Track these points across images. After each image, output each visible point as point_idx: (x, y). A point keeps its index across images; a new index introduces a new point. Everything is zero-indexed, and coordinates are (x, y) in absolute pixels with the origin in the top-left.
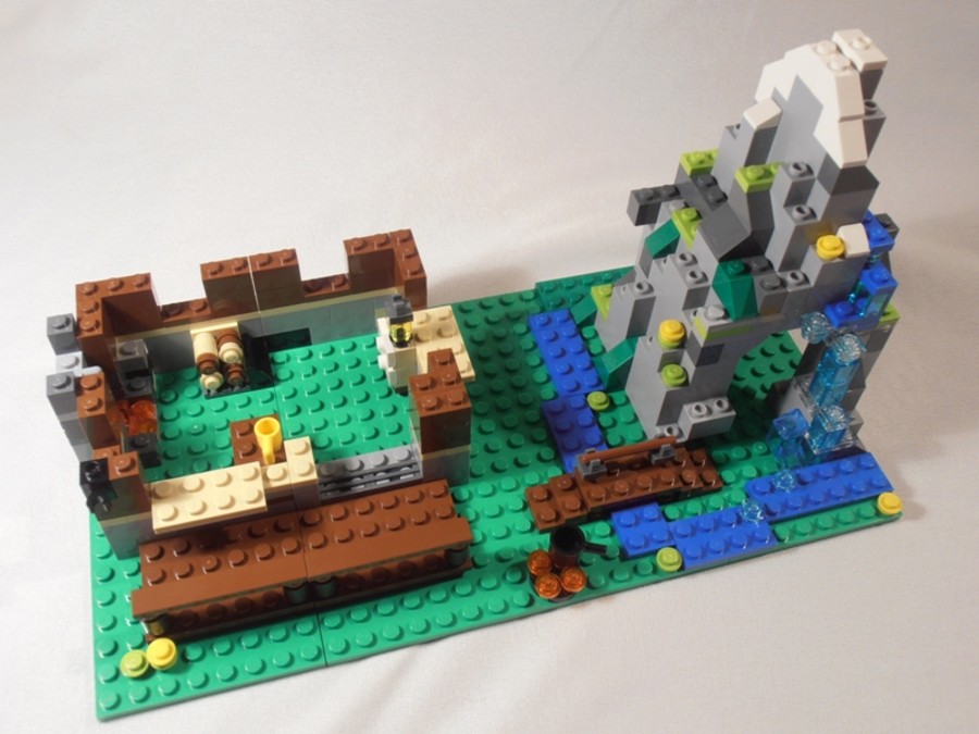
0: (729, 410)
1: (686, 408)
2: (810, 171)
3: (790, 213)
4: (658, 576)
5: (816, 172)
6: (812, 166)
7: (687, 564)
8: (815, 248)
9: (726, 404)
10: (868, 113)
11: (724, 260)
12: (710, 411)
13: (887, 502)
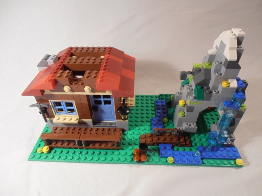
0: (196, 126)
1: (184, 123)
2: (221, 63)
3: (215, 74)
4: (166, 163)
5: (223, 63)
6: (222, 62)
7: (175, 162)
8: (221, 84)
9: (195, 124)
10: (238, 47)
11: (197, 85)
12: (190, 125)
13: (238, 161)
